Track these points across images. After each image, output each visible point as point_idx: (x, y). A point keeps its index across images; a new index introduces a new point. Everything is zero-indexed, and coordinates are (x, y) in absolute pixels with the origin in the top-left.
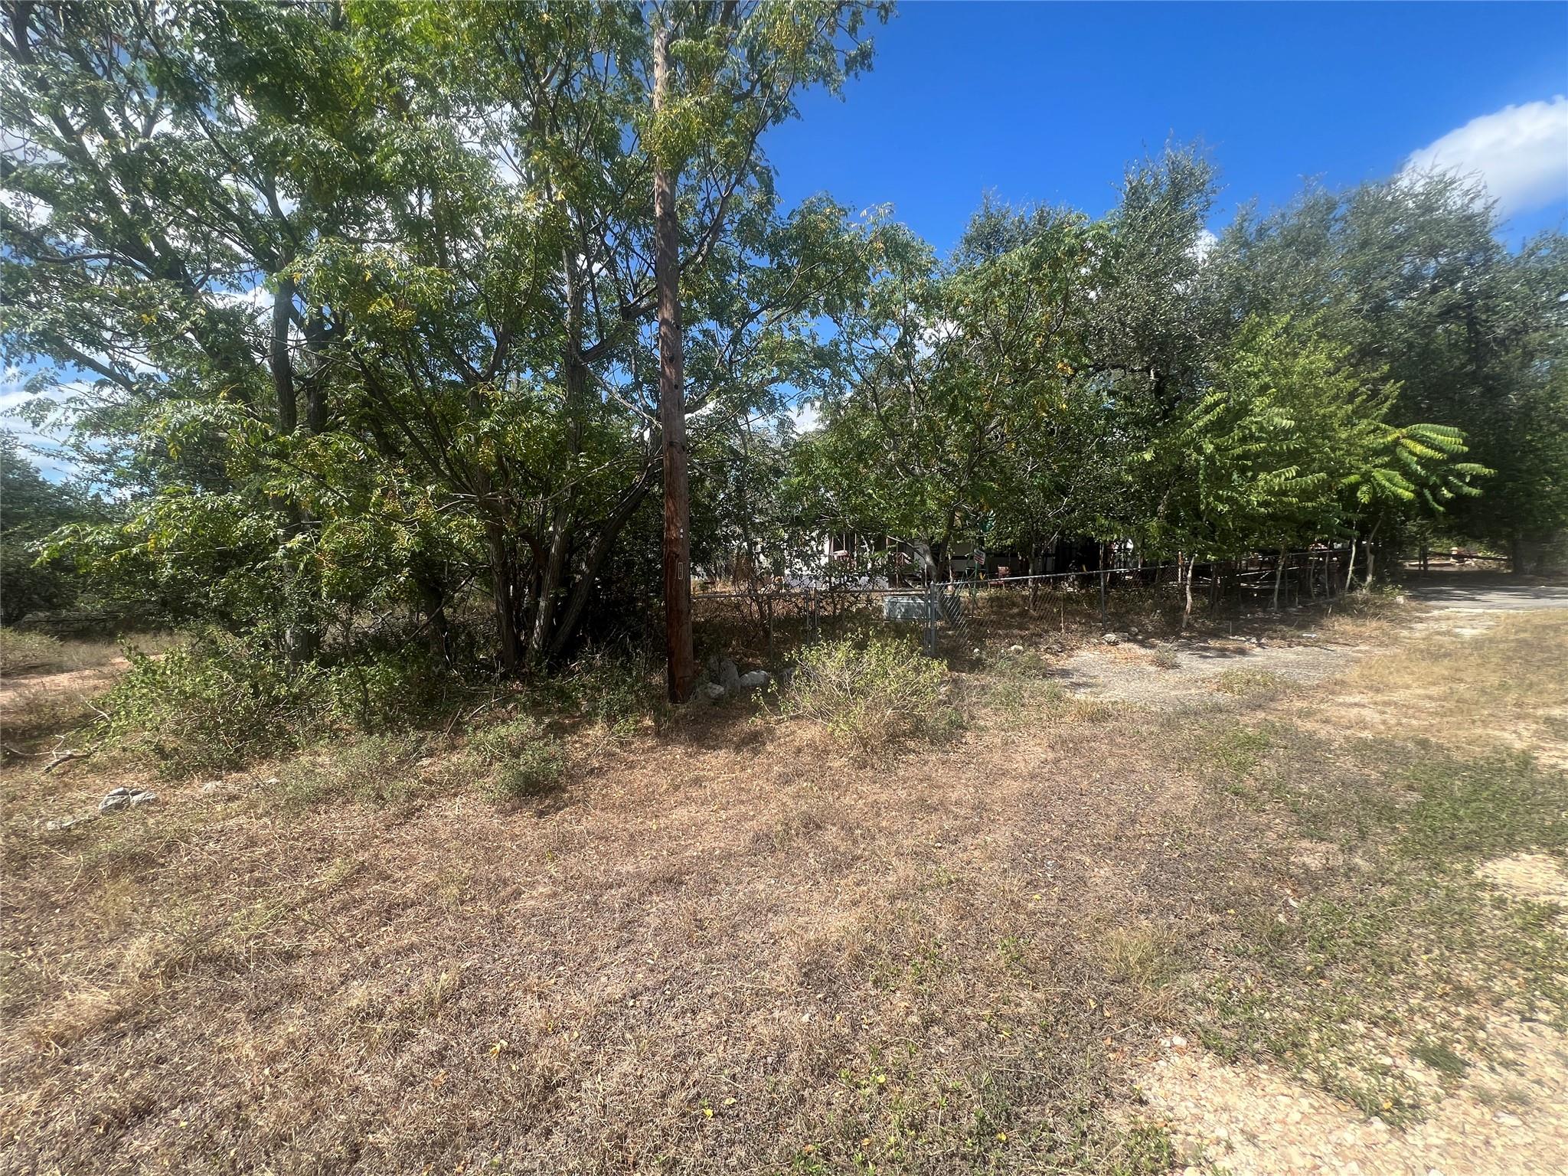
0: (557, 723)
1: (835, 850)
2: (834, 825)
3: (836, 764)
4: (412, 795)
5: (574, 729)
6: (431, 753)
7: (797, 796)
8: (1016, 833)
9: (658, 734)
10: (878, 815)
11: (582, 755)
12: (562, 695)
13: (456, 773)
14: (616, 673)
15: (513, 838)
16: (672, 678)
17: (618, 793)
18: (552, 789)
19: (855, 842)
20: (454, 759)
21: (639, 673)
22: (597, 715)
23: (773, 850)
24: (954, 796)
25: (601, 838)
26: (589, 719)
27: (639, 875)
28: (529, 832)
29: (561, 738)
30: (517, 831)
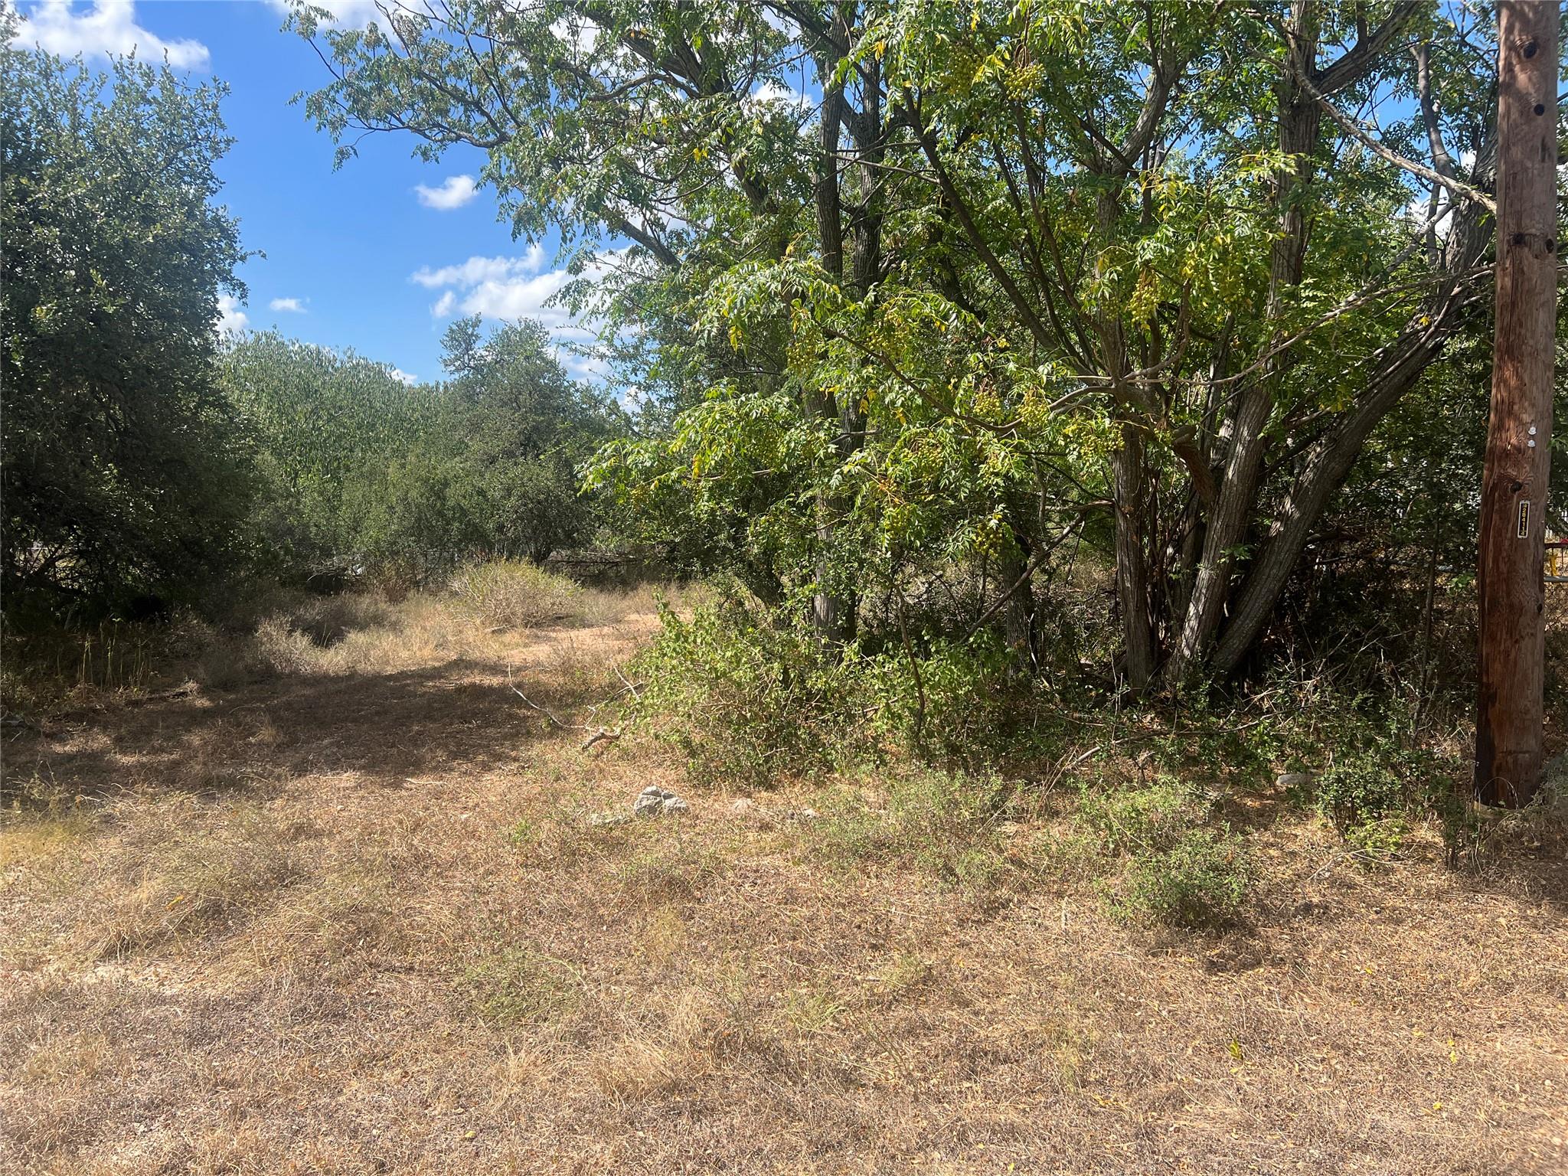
6: (1020, 816)
11: (1284, 873)
16: (1485, 749)
22: (1311, 799)
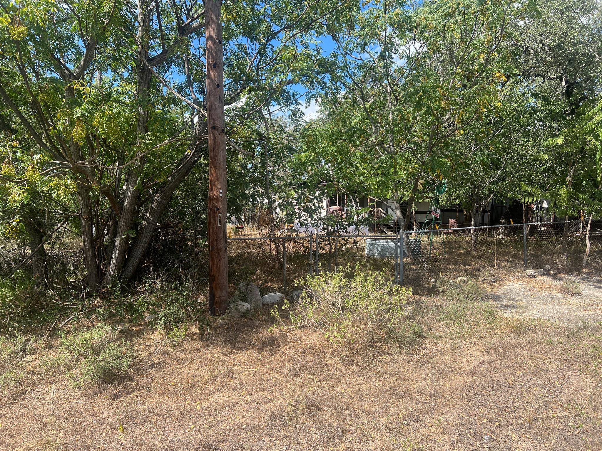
0: (127, 330)
1: (330, 425)
2: (329, 407)
3: (331, 362)
4: (19, 382)
5: (139, 334)
6: (33, 352)
7: (302, 385)
8: (462, 415)
9: (201, 339)
10: (361, 400)
11: (146, 353)
12: (131, 309)
13: (52, 367)
14: (171, 293)
15: (94, 415)
16: (212, 298)
17: (172, 382)
18: (123, 379)
19: (345, 419)
20: (51, 356)
21: (188, 294)
22: (157, 324)
23: (285, 425)
24: (416, 387)
25: (159, 415)
26: (151, 326)
27: (187, 443)
28: (105, 410)
29: (131, 341)
30: (97, 410)
